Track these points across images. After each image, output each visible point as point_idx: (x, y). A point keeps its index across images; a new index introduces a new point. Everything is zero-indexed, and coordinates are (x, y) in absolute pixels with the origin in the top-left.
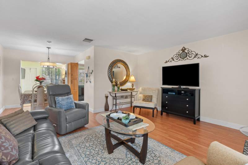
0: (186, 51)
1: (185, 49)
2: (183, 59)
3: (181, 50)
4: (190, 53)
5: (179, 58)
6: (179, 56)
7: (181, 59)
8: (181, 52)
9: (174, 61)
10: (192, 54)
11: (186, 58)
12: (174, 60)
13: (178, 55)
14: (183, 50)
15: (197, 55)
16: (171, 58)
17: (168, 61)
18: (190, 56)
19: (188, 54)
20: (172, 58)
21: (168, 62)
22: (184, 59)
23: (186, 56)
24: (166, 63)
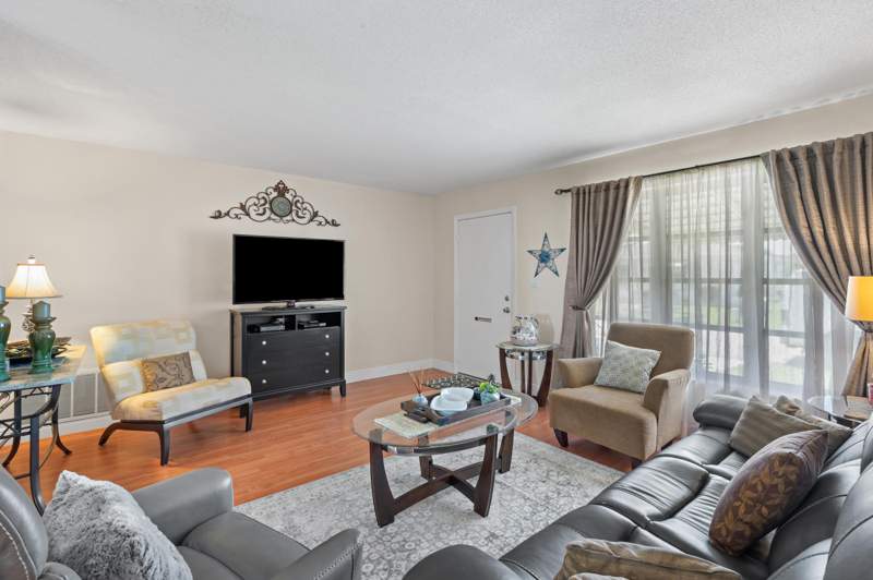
0: (288, 196)
1: (286, 189)
2: (281, 217)
3: (275, 190)
4: (299, 205)
5: (268, 212)
6: (267, 206)
7: (273, 216)
8: (275, 194)
9: (247, 217)
10: (305, 209)
11: (289, 218)
12: (248, 214)
13: (262, 202)
14: (281, 190)
15: (316, 214)
16: (239, 205)
17: (227, 214)
18: (300, 214)
19: (294, 208)
20: (243, 207)
21: (227, 217)
22: (285, 219)
23: (291, 212)
24: (215, 217)
